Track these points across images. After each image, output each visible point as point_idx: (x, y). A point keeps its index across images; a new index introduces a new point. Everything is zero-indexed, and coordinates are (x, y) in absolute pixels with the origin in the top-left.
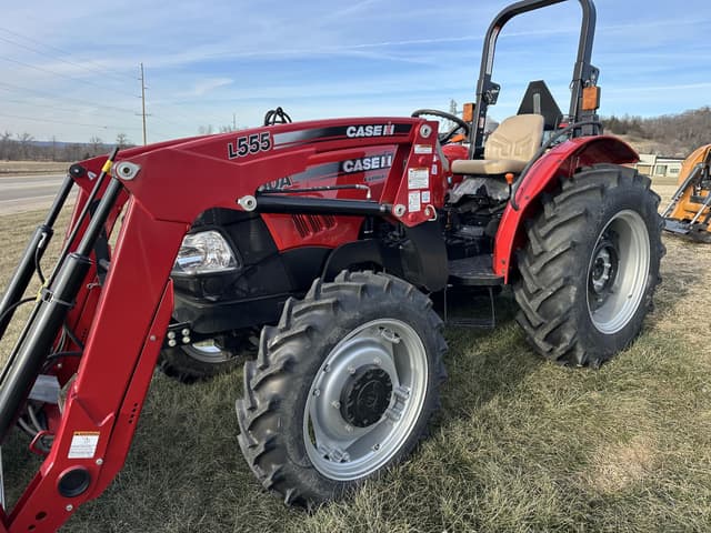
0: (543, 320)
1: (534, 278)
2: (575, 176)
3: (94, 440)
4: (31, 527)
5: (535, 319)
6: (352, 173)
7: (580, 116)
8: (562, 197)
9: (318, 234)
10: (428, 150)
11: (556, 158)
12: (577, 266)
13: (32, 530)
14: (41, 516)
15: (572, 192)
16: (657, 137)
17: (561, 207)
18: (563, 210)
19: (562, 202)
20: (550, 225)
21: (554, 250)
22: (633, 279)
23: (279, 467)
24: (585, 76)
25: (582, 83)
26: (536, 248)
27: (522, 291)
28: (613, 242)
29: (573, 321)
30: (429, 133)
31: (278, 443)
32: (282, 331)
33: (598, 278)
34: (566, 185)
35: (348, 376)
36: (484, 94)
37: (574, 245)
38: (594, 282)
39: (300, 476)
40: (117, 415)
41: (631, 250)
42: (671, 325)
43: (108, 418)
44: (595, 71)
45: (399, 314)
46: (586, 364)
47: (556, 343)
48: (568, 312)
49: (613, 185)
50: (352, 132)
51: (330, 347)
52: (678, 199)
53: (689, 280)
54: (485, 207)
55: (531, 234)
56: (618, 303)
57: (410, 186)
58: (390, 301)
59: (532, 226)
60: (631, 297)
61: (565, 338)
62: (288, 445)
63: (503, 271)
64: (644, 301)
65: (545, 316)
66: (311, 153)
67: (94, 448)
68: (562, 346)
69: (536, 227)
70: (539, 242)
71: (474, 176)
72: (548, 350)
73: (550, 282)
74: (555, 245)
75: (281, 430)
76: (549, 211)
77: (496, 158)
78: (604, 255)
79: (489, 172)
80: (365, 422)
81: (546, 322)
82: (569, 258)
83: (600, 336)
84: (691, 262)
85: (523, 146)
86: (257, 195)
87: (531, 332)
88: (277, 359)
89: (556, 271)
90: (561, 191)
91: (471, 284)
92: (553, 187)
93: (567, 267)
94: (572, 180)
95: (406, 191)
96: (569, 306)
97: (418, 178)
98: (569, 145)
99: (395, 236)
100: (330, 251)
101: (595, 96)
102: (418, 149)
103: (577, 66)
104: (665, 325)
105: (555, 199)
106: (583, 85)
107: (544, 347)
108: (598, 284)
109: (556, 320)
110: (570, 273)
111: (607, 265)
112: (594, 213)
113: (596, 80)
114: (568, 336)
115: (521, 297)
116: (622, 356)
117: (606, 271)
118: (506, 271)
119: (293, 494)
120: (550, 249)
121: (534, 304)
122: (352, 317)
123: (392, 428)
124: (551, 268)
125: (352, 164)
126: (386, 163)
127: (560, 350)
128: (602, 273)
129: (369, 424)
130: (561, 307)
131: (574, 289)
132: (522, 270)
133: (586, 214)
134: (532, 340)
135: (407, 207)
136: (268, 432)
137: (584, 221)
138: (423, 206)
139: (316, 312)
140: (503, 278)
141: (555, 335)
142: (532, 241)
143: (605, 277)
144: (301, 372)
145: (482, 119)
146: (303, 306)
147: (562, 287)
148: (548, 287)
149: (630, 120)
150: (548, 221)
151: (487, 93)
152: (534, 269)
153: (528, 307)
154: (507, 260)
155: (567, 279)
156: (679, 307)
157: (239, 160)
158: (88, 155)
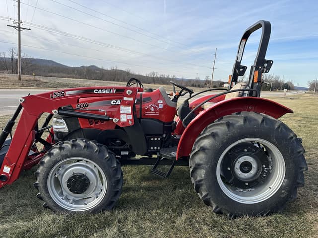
3: (9, 169)
10: (131, 99)
12: (205, 160)
24: (258, 65)
36: (235, 71)
37: (203, 149)
38: (242, 173)
40: (16, 164)
43: (13, 164)
48: (200, 181)
49: (240, 124)
50: (96, 91)
57: (121, 112)
60: (271, 188)
66: (78, 98)
67: (9, 171)
82: (202, 155)
93: (200, 159)
95: (119, 114)
96: (201, 178)
97: (125, 109)
101: (257, 76)
102: (125, 99)
110: (202, 162)
112: (220, 136)
128: (250, 170)
131: (204, 171)
135: (120, 120)
138: (128, 120)
140: (176, 157)
143: (252, 172)
151: (237, 70)
155: (199, 165)
157: (54, 99)
158: (193, 84)
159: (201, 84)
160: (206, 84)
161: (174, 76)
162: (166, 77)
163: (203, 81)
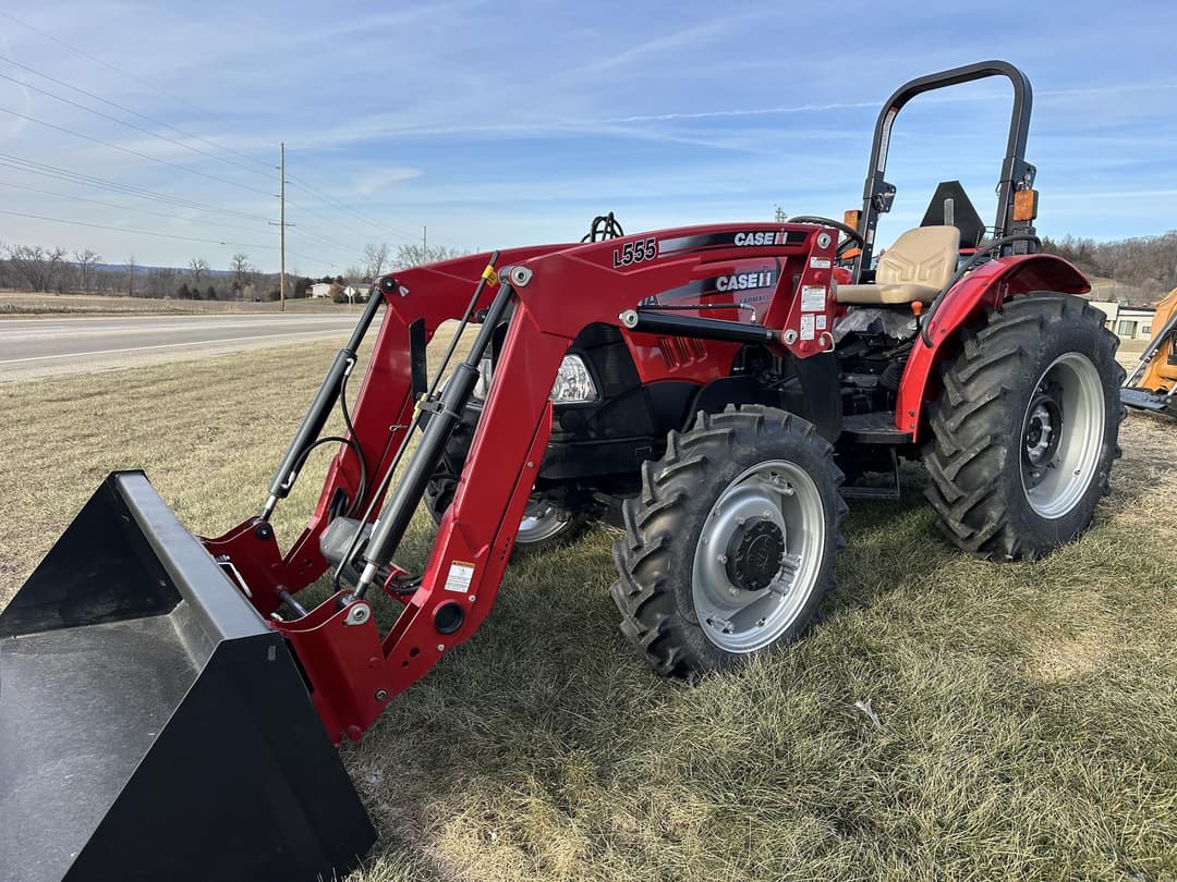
0: (961, 493)
1: (951, 436)
2: (1005, 306)
3: (469, 572)
4: (405, 664)
5: (951, 492)
6: (726, 291)
7: (1010, 228)
8: (988, 332)
9: (700, 361)
10: (826, 264)
11: (980, 282)
12: (1007, 421)
13: (406, 667)
14: (414, 652)
15: (1002, 325)
16: (1120, 277)
17: (987, 345)
18: (990, 348)
19: (988, 338)
20: (973, 368)
21: (979, 398)
22: (1082, 447)
23: (666, 617)
24: (1016, 177)
25: (1014, 185)
26: (954, 397)
27: (933, 455)
28: (1055, 397)
29: (1001, 495)
30: (828, 242)
31: (667, 587)
32: (670, 463)
33: (1033, 445)
34: (994, 317)
35: (736, 526)
36: (874, 198)
37: (1005, 392)
38: (1029, 449)
39: (686, 633)
40: (491, 547)
41: (1079, 410)
42: (1133, 518)
43: (483, 550)
44: (1031, 169)
45: (797, 457)
46: (1017, 557)
47: (978, 525)
48: (995, 481)
49: (1055, 319)
50: (740, 240)
51: (724, 485)
52: (1149, 359)
53: (1163, 467)
54: (878, 350)
55: (946, 379)
56: (1061, 481)
57: (804, 307)
58: (788, 439)
59: (948, 369)
60: (1077, 473)
61: (991, 519)
62: (677, 592)
63: (910, 426)
64: (1096, 479)
65: (965, 489)
66: (695, 263)
67: (469, 582)
68: (986, 528)
69: (953, 371)
70: (958, 390)
71: (864, 306)
72: (967, 535)
73: (973, 441)
74: (980, 392)
75: (670, 572)
76: (970, 349)
77: (892, 284)
78: (1042, 414)
79: (886, 301)
80: (754, 584)
81: (966, 495)
82: (998, 410)
83: (1036, 519)
84: (1167, 448)
85: (932, 267)
86: (638, 310)
87: (945, 511)
88: (666, 495)
89: (980, 427)
90: (986, 325)
91: (868, 441)
92: (976, 320)
93: (995, 423)
94: (1001, 311)
95: (799, 314)
96: (998, 473)
97: (813, 299)
98: (995, 266)
99: (772, 375)
100: (697, 388)
101: (1031, 202)
102: (814, 263)
103: (1006, 163)
104: (1126, 518)
105: (979, 334)
106: (1014, 188)
107: (962, 531)
108: (1034, 452)
109: (979, 492)
110: (999, 429)
111: (1046, 428)
112: (1029, 353)
113: (1032, 181)
114: (995, 514)
115: (933, 463)
116: (1066, 549)
117: (1044, 436)
118: (915, 424)
119: (677, 655)
120: (972, 399)
121: (950, 471)
122: (747, 453)
123: (779, 603)
124: (973, 423)
125: (726, 281)
126: (765, 282)
127: (983, 535)
128: (1038, 440)
129: (757, 588)
130: (986, 473)
131: (1003, 451)
132: (935, 426)
133: (1020, 353)
134: (945, 523)
135: (799, 335)
136: (656, 573)
137: (1018, 363)
138: (818, 333)
139: (708, 444)
140: (912, 434)
141: (977, 514)
142: (949, 389)
143: (1043, 444)
144: (695, 509)
145: (872, 232)
146: (693, 438)
147: (990, 447)
148: (970, 447)
149: (1074, 246)
150: (970, 362)
151: (879, 196)
152: (951, 425)
153: (942, 476)
154: (917, 412)
155: (995, 437)
156: (1147, 498)
157: (624, 269)
158: (185, 287)
159: (218, 288)
160: (237, 286)
161: (89, 254)
162: (46, 258)
163: (222, 276)
